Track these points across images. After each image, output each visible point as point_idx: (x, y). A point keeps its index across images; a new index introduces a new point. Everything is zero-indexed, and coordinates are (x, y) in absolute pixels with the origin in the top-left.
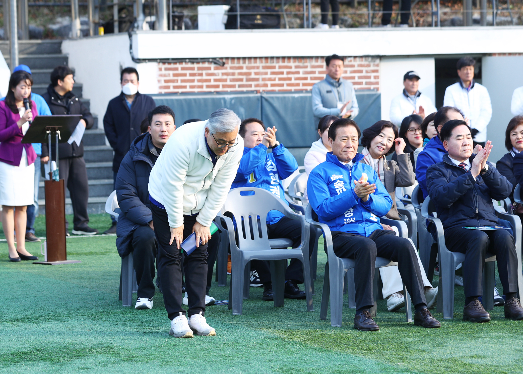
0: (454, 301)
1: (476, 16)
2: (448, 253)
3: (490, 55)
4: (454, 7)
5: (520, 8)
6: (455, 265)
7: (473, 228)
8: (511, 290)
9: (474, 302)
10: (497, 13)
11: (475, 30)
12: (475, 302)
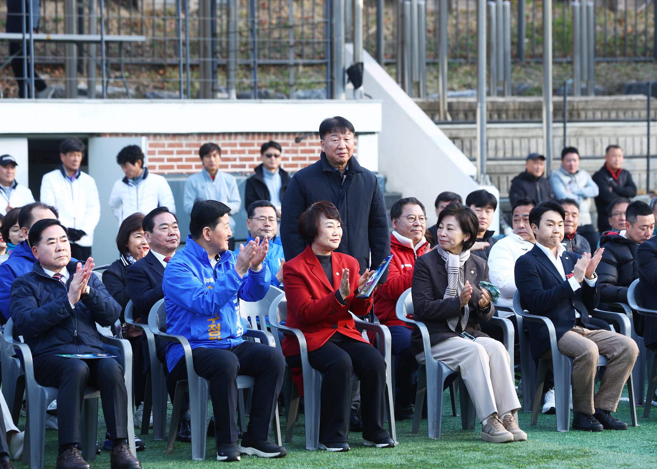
0: (45, 450)
1: (83, 85)
2: (38, 388)
3: (99, 135)
4: (54, 73)
5: (138, 77)
6: (46, 402)
7: (69, 356)
8: (119, 435)
9: (70, 451)
10: (108, 82)
11: (79, 103)
12: (72, 451)
